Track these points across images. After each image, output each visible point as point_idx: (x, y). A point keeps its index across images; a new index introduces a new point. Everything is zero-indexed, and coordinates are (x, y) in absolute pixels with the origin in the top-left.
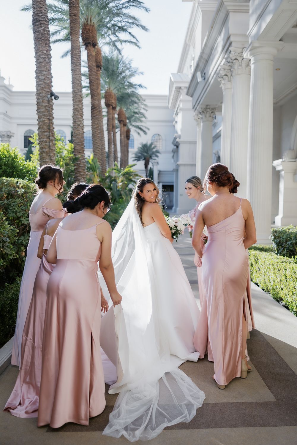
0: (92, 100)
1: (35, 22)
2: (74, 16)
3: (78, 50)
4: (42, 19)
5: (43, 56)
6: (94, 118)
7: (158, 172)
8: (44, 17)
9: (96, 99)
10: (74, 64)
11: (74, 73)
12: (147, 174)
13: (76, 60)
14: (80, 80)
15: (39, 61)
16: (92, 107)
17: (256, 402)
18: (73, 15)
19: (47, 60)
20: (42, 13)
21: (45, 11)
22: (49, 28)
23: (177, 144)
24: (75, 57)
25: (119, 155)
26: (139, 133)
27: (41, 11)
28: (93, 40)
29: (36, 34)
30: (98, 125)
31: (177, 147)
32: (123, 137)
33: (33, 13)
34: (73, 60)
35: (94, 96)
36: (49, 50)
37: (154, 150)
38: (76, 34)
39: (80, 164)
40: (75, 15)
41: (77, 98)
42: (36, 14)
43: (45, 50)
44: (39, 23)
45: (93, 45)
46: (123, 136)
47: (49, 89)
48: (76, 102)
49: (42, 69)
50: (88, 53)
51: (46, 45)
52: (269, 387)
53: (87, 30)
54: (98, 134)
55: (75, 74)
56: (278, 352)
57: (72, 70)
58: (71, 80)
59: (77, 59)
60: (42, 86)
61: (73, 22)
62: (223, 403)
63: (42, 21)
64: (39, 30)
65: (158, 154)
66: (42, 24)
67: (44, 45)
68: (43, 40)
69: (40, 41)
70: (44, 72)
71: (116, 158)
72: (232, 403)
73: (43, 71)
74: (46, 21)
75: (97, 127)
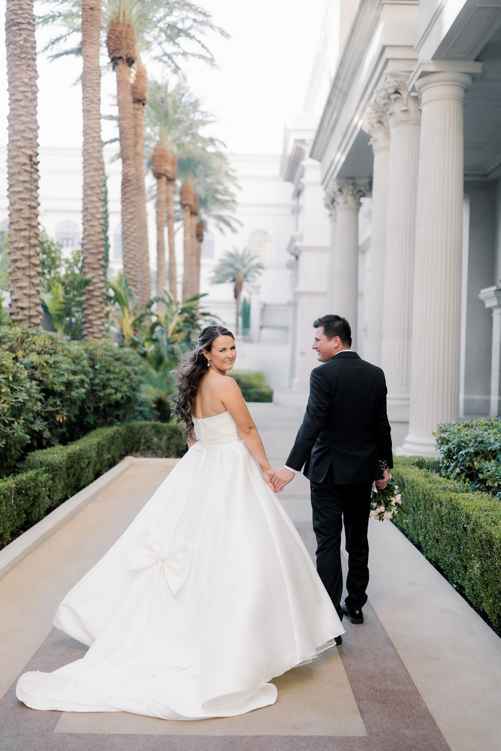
0: (123, 167)
1: (10, 27)
2: (90, 11)
3: (97, 73)
4: (22, 21)
5: (23, 89)
6: (127, 201)
7: (262, 306)
8: (27, 18)
9: (130, 164)
10: (87, 99)
11: (87, 116)
12: (237, 309)
13: (91, 92)
14: (98, 130)
15: (14, 98)
16: (123, 180)
17: (330, 737)
18: (87, 7)
19: (29, 95)
20: (22, 9)
21: (29, 5)
22: (36, 37)
23: (296, 253)
24: (90, 87)
25: (180, 271)
26: (221, 230)
27: (22, 6)
28: (128, 53)
29: (11, 48)
30: (133, 215)
31: (297, 257)
32: (188, 238)
33: (7, 9)
34: (86, 91)
35: (128, 158)
36: (34, 77)
37: (254, 262)
38: (93, 44)
39: (93, 291)
40: (92, 9)
41: (91, 164)
42: (12, 11)
43: (27, 78)
44: (18, 28)
45: (127, 62)
46: (188, 235)
47: (33, 150)
48: (88, 171)
49: (20, 113)
50: (118, 77)
51: (29, 68)
52: (361, 712)
53: (117, 34)
54: (133, 233)
55: (89, 117)
56: (400, 654)
57: (84, 111)
58: (82, 130)
59: (94, 90)
60: (19, 144)
61: (86, 21)
62: (271, 736)
63: (22, 23)
64: (15, 41)
65: (260, 271)
66: (22, 29)
67: (25, 68)
68: (24, 58)
69: (17, 60)
70: (23, 118)
71: (172, 279)
72: (285, 737)
73: (21, 115)
74: (29, 23)
75: (130, 220)
